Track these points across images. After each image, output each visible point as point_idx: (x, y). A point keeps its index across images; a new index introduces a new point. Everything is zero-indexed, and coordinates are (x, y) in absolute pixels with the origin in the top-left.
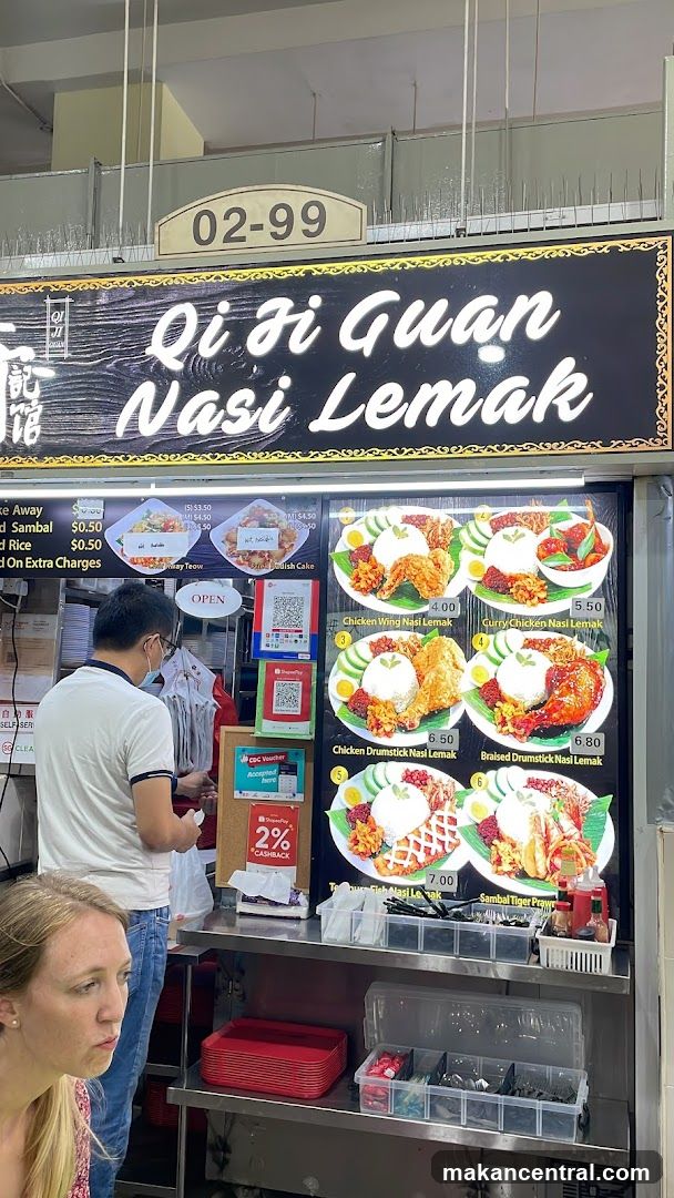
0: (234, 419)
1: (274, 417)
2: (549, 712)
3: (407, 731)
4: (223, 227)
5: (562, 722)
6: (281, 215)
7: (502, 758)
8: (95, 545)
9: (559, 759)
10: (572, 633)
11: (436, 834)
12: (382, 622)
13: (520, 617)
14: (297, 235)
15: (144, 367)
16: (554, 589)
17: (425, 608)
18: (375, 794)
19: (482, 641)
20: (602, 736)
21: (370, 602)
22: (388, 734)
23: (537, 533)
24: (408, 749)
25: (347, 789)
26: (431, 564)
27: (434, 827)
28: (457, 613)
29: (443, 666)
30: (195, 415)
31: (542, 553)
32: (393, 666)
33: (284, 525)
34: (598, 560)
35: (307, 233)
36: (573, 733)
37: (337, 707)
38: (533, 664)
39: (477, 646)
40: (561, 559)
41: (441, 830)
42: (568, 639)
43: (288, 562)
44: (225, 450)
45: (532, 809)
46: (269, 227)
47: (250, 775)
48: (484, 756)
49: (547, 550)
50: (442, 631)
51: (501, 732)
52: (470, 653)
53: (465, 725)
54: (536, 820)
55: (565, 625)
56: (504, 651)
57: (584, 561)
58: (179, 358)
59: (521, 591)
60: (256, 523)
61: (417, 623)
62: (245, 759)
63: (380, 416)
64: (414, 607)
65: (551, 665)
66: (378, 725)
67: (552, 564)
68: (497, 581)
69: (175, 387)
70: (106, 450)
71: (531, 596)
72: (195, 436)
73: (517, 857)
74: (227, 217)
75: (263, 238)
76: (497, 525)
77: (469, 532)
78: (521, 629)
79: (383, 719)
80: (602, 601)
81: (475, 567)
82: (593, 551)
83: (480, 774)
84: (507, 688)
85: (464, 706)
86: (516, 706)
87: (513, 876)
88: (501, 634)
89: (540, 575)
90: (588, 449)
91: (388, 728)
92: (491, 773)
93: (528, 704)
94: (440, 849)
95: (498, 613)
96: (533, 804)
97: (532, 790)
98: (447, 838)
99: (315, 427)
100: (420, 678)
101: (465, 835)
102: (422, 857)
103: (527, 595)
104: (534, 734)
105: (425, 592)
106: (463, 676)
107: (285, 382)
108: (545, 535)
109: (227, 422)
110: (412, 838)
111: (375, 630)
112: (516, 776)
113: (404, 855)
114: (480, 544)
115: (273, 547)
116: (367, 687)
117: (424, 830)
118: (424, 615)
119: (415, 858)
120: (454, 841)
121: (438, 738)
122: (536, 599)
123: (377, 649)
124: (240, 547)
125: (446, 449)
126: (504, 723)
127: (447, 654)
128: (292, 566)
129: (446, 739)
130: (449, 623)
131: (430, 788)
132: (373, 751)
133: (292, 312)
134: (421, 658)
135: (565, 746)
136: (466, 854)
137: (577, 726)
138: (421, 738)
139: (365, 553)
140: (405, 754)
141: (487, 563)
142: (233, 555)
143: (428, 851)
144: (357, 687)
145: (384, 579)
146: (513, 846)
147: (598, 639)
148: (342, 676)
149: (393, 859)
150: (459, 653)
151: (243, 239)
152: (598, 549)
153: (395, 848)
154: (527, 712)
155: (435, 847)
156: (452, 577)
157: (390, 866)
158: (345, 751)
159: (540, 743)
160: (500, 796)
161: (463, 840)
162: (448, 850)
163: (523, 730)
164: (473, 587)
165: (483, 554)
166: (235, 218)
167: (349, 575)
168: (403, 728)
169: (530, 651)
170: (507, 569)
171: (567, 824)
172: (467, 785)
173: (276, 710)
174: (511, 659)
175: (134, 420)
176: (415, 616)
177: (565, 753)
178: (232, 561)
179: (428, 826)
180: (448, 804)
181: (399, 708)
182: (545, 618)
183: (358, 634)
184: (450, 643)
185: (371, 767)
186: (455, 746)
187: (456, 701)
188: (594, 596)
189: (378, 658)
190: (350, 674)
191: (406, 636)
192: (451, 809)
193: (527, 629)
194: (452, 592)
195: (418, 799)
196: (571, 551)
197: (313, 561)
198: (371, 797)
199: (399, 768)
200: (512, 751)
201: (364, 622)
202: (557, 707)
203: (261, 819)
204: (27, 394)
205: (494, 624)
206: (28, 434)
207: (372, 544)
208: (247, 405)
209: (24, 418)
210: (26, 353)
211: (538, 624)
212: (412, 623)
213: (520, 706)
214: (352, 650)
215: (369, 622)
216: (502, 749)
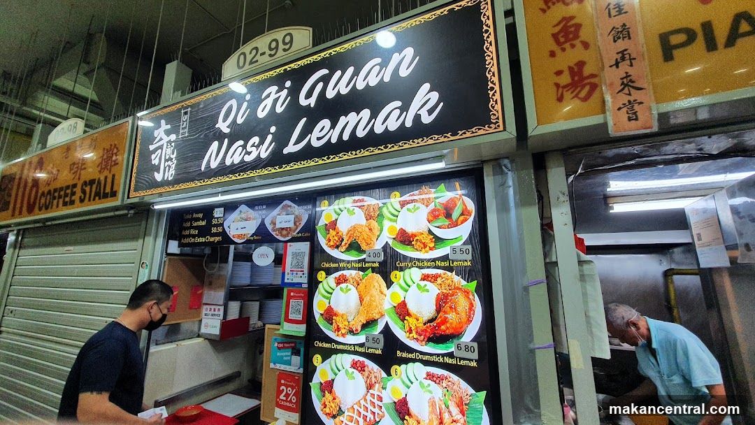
0: (249, 153)
1: (266, 150)
2: (439, 325)
3: (354, 334)
4: (249, 58)
5: (448, 332)
6: (274, 45)
7: (410, 356)
8: (220, 229)
9: (448, 360)
10: (450, 269)
11: (370, 407)
12: (342, 265)
13: (418, 260)
14: (280, 53)
15: (214, 135)
16: (438, 240)
17: (364, 256)
18: (336, 374)
19: (396, 276)
20: (475, 345)
21: (335, 253)
22: (343, 335)
23: (427, 206)
24: (354, 345)
25: (323, 370)
26: (367, 230)
27: (368, 402)
28: (382, 258)
29: (375, 292)
30: (233, 154)
31: (431, 218)
32: (347, 292)
33: (297, 213)
34: (466, 220)
35: (285, 50)
36: (456, 341)
37: (317, 316)
38: (428, 291)
39: (393, 279)
40: (443, 221)
41: (373, 404)
42: (449, 274)
43: (298, 233)
44: (244, 171)
45: (430, 395)
46: (268, 52)
47: (278, 354)
48: (399, 354)
49: (433, 216)
50: (374, 270)
51: (408, 337)
52: (389, 284)
53: (387, 331)
54: (433, 404)
55: (446, 264)
56: (410, 283)
57: (457, 221)
58: (229, 126)
59: (418, 243)
60: (285, 213)
61: (360, 265)
62: (276, 344)
63: (319, 139)
64: (358, 255)
65: (439, 292)
66: (338, 329)
67: (437, 225)
68: (405, 238)
69: (226, 141)
70: (197, 178)
71: (425, 246)
72: (233, 165)
74: (250, 53)
75: (266, 58)
76: (403, 204)
77: (388, 208)
78: (421, 268)
79: (341, 326)
80: (469, 247)
81: (391, 229)
82: (462, 214)
83: (396, 367)
84: (411, 307)
85: (387, 318)
86: (418, 320)
88: (407, 271)
89: (430, 231)
90: (442, 139)
91: (343, 331)
92: (403, 366)
93: (426, 318)
94: (371, 418)
95: (405, 258)
96: (430, 392)
97: (430, 381)
98: (377, 410)
99: (286, 151)
100: (361, 300)
101: (388, 409)
103: (422, 246)
104: (430, 340)
105: (364, 247)
106: (386, 299)
107: (273, 129)
108: (432, 206)
109: (247, 155)
110: (356, 407)
111: (337, 270)
112: (417, 370)
113: (351, 419)
114: (394, 215)
115: (291, 225)
116: (333, 305)
117: (363, 402)
118: (363, 260)
120: (381, 413)
121: (371, 339)
122: (428, 248)
123: (339, 281)
124: (278, 226)
125: (354, 152)
126: (410, 331)
127: (376, 284)
128: (300, 235)
129: (375, 340)
130: (377, 265)
131: (366, 374)
132: (336, 346)
133: (277, 92)
134: (362, 286)
135: (450, 351)
137: (459, 335)
138: (361, 339)
139: (333, 225)
140: (352, 349)
141: (398, 226)
142: (274, 231)
143: (364, 418)
144: (328, 305)
145: (343, 240)
146: (418, 422)
147: (468, 274)
148: (320, 296)
149: (345, 420)
150: (383, 284)
151: (257, 61)
152: (465, 213)
153: (347, 413)
154: (425, 324)
155: (368, 416)
156: (379, 236)
158: (320, 344)
159: (434, 347)
160: (409, 383)
161: (386, 413)
162: (376, 420)
163: (422, 337)
164: (390, 242)
165: (396, 221)
166: (254, 52)
167: (325, 238)
168: (351, 332)
169: (425, 282)
170: (410, 230)
171: (455, 410)
172: (389, 374)
173: (291, 317)
174: (414, 287)
175: (209, 161)
176: (359, 261)
177: (451, 355)
178: (274, 234)
179: (366, 400)
180: (377, 385)
181: (350, 319)
182: (434, 260)
183: (329, 272)
184: (378, 277)
185: (334, 356)
186: (381, 345)
187: (382, 315)
188: (464, 244)
189: (339, 287)
190: (324, 296)
191: (354, 272)
192: (379, 390)
193: (424, 268)
194: (378, 246)
195: (360, 379)
196: (448, 215)
197: (308, 233)
198: (334, 375)
199: (349, 359)
200: (417, 351)
201: (333, 265)
202: (444, 321)
203: (283, 382)
204: (172, 156)
205: (403, 265)
206: (170, 175)
207: (337, 220)
208: (255, 145)
209: (170, 167)
210: (173, 137)
211: (429, 264)
212: (357, 265)
213: (421, 320)
214: (327, 282)
215: (336, 265)
216: (411, 350)
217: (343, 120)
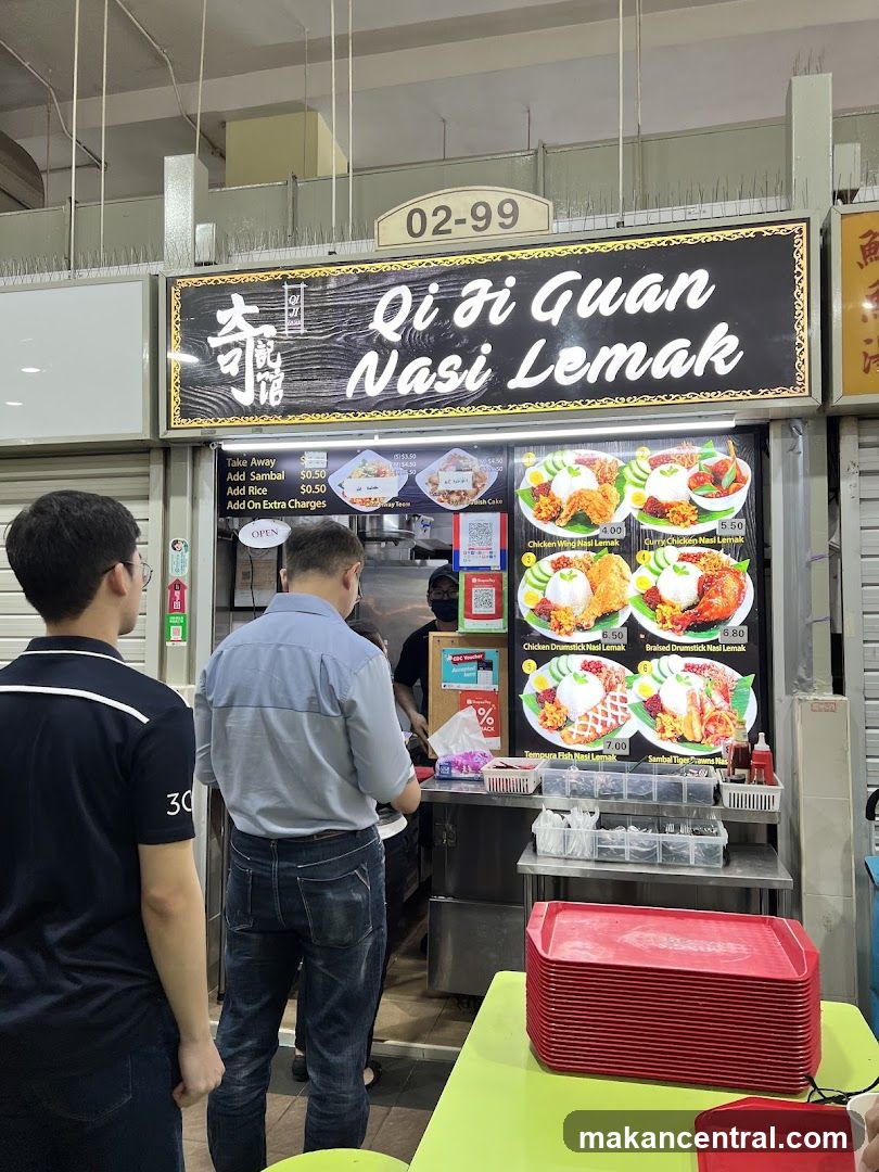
0: (445, 380)
1: (478, 378)
2: (701, 612)
3: (584, 630)
4: (432, 222)
5: (712, 618)
6: (481, 211)
7: (664, 648)
8: (321, 489)
9: (711, 648)
10: (717, 547)
11: (610, 711)
12: (561, 544)
13: (675, 536)
14: (494, 228)
15: (369, 339)
16: (703, 513)
17: (597, 532)
18: (559, 680)
19: (644, 557)
20: (745, 628)
21: (549, 528)
22: (568, 633)
23: (688, 468)
24: (585, 644)
25: (537, 678)
26: (600, 496)
27: (609, 706)
28: (623, 535)
29: (614, 578)
30: (412, 378)
31: (692, 484)
32: (571, 578)
33: (476, 469)
34: (738, 489)
35: (502, 225)
36: (722, 627)
37: (525, 613)
38: (687, 573)
39: (639, 560)
40: (709, 488)
41: (615, 708)
42: (716, 552)
43: (480, 499)
44: (437, 406)
45: (689, 688)
46: (471, 221)
47: (454, 670)
48: (649, 648)
49: (696, 482)
50: (611, 549)
51: (662, 628)
52: (634, 567)
53: (632, 624)
54: (692, 697)
55: (712, 541)
56: (663, 564)
57: (728, 489)
58: (397, 331)
59: (676, 516)
60: (454, 468)
61: (590, 544)
62: (450, 658)
63: (567, 374)
64: (588, 532)
65: (702, 573)
66: (560, 626)
67: (701, 493)
68: (656, 509)
69: (394, 355)
70: (338, 408)
71: (684, 519)
72: (412, 395)
73: (677, 726)
74: (435, 214)
75: (466, 231)
76: (654, 463)
77: (631, 469)
78: (678, 546)
79: (563, 622)
80: (743, 521)
81: (638, 498)
82: (735, 481)
83: (646, 662)
84: (665, 593)
85: (631, 609)
86: (673, 608)
87: (675, 740)
88: (660, 551)
89: (692, 502)
90: (740, 397)
91: (568, 628)
92: (655, 661)
93: (684, 606)
94: (614, 722)
95: (657, 534)
96: (689, 684)
97: (688, 673)
98: (620, 713)
99: (512, 384)
100: (593, 588)
101: (635, 710)
102: (599, 729)
103: (681, 519)
104: (689, 629)
105: (595, 519)
106: (628, 585)
107: (486, 348)
108: (695, 469)
109: (439, 384)
110: (591, 714)
111: (554, 550)
112: (675, 662)
113: (585, 728)
114: (641, 479)
115: (468, 487)
116: (549, 596)
117: (600, 707)
118: (596, 537)
119: (594, 729)
120: (625, 715)
121: (609, 635)
122: (688, 521)
123: (557, 566)
124: (441, 488)
125: (623, 399)
126: (664, 621)
127: (615, 568)
128: (484, 502)
129: (616, 635)
130: (617, 543)
131: (604, 675)
132: (557, 647)
133: (491, 291)
134: (594, 572)
135: (714, 638)
136: (635, 725)
137: (724, 621)
138: (596, 635)
139: (545, 489)
140: (583, 648)
141: (647, 494)
142: (435, 495)
143: (604, 724)
144: (541, 597)
145: (561, 510)
146: (674, 717)
147: (738, 552)
148: (528, 586)
149: (575, 731)
150: (626, 567)
151: (449, 231)
152: (738, 479)
153: (577, 722)
154: (683, 612)
155: (610, 720)
156: (618, 506)
157: (574, 737)
158: (533, 647)
159: (695, 636)
160: (662, 679)
161: (633, 716)
162: (621, 723)
163: (680, 626)
164: (635, 514)
165: (643, 486)
166: (442, 214)
167: (532, 507)
168: (580, 628)
169: (684, 563)
170: (664, 498)
171: (718, 699)
172: (635, 671)
173: (476, 611)
174: (669, 570)
175: (361, 384)
176: (589, 539)
177: (715, 643)
178: (435, 499)
179: (604, 704)
180: (619, 686)
181: (578, 612)
182: (697, 537)
183: (540, 554)
184: (618, 559)
185: (554, 660)
186: (625, 640)
187: (624, 606)
188: (736, 517)
189: (558, 573)
190: (535, 586)
191: (581, 554)
192: (621, 690)
193: (681, 546)
194: (618, 518)
195: (595, 684)
196: (717, 482)
197: (502, 497)
198: (556, 683)
199: (577, 660)
200: (671, 643)
201: (546, 545)
202: (709, 606)
203: (469, 702)
204: (271, 364)
205: (654, 542)
206: (274, 395)
207: (550, 482)
208: (455, 368)
209: (269, 383)
210: (269, 330)
211: (690, 541)
212: (586, 544)
213: (678, 607)
214: (536, 568)
215: (550, 545)
216: (664, 642)
217: (605, 352)
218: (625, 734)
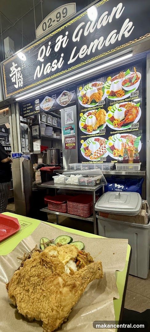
0: (54, 67)
1: (61, 64)
2: (125, 121)
3: (95, 131)
4: (48, 24)
5: (129, 122)
6: (58, 15)
7: (115, 132)
9: (128, 130)
10: (130, 101)
11: (101, 150)
12: (89, 109)
13: (118, 101)
14: (62, 19)
15: (37, 63)
16: (126, 92)
17: (97, 104)
18: (89, 144)
19: (110, 108)
20: (138, 123)
21: (86, 106)
22: (91, 132)
23: (122, 79)
25: (84, 144)
26: (98, 94)
27: (101, 149)
28: (104, 103)
29: (102, 116)
30: (47, 70)
31: (123, 84)
32: (91, 118)
33: (69, 94)
34: (137, 82)
35: (64, 17)
36: (131, 124)
37: (81, 129)
38: (122, 110)
40: (129, 84)
41: (103, 149)
42: (130, 103)
43: (70, 102)
44: (53, 75)
45: (122, 142)
46: (56, 20)
48: (111, 133)
50: (101, 108)
51: (115, 127)
52: (107, 111)
53: (107, 127)
54: (123, 144)
55: (129, 99)
56: (115, 109)
57: (134, 83)
58: (43, 59)
59: (118, 95)
60: (64, 96)
63: (82, 54)
64: (95, 104)
65: (126, 110)
66: (89, 131)
67: (126, 86)
68: (113, 94)
69: (43, 64)
70: (33, 83)
72: (47, 74)
73: (119, 152)
74: (48, 22)
75: (55, 23)
76: (112, 81)
77: (106, 84)
78: (119, 103)
79: (90, 129)
80: (138, 91)
81: (108, 92)
82: (136, 79)
83: (111, 137)
84: (116, 117)
85: (107, 123)
86: (118, 121)
87: (118, 156)
88: (114, 106)
89: (123, 89)
90: (133, 42)
91: (91, 131)
92: (113, 136)
93: (121, 120)
94: (102, 153)
95: (113, 101)
96: (122, 141)
97: (122, 138)
98: (104, 151)
99: (69, 63)
100: (97, 119)
101: (107, 149)
102: (99, 155)
103: (120, 95)
104: (122, 126)
105: (97, 101)
106: (107, 116)
107: (62, 55)
108: (124, 79)
109: (52, 69)
110: (97, 152)
111: (87, 111)
112: (118, 136)
113: (95, 155)
114: (109, 86)
115: (67, 100)
116: (86, 124)
117: (99, 150)
118: (97, 106)
119: (97, 155)
120: (105, 151)
121: (101, 131)
122: (122, 95)
123: (88, 115)
124: (62, 101)
125: (97, 56)
126: (115, 125)
127: (102, 113)
129: (103, 130)
130: (103, 106)
131: (100, 141)
132: (89, 136)
133: (63, 38)
134: (97, 115)
135: (129, 127)
136: (108, 153)
137: (133, 122)
138: (98, 131)
139: (85, 96)
140: (95, 135)
141: (110, 90)
142: (61, 103)
143: (100, 154)
144: (84, 124)
145: (89, 100)
146: (118, 150)
148: (81, 122)
149: (93, 156)
150: (105, 112)
151: (52, 25)
152: (138, 78)
153: (94, 154)
155: (101, 153)
156: (103, 95)
157: (93, 157)
158: (83, 137)
159: (124, 128)
160: (115, 140)
161: (107, 151)
162: (104, 153)
163: (120, 126)
164: (108, 97)
165: (109, 88)
166: (50, 21)
167: (82, 101)
168: (94, 130)
169: (121, 108)
170: (115, 90)
171: (130, 144)
172: (108, 139)
174: (117, 111)
175: (37, 75)
176: (96, 106)
177: (130, 129)
178: (61, 105)
179: (100, 149)
180: (104, 144)
181: (93, 126)
182: (124, 99)
183: (84, 113)
184: (103, 110)
185: (88, 139)
186: (105, 132)
187: (105, 122)
188: (136, 90)
189: (88, 117)
190: (83, 121)
191: (94, 111)
192: (104, 145)
193: (120, 103)
194: (103, 99)
195: (98, 144)
196: (130, 81)
197: (75, 100)
198: (88, 145)
199: (94, 138)
200: (117, 131)
201: (85, 110)
202: (128, 119)
204: (20, 77)
205: (112, 104)
206: (21, 84)
207: (86, 93)
208: (56, 63)
209: (20, 81)
210: (19, 69)
211: (122, 101)
212: (95, 108)
213: (119, 121)
214: (83, 116)
215: (86, 110)
216: (115, 131)
217: (92, 44)
218: (105, 156)
